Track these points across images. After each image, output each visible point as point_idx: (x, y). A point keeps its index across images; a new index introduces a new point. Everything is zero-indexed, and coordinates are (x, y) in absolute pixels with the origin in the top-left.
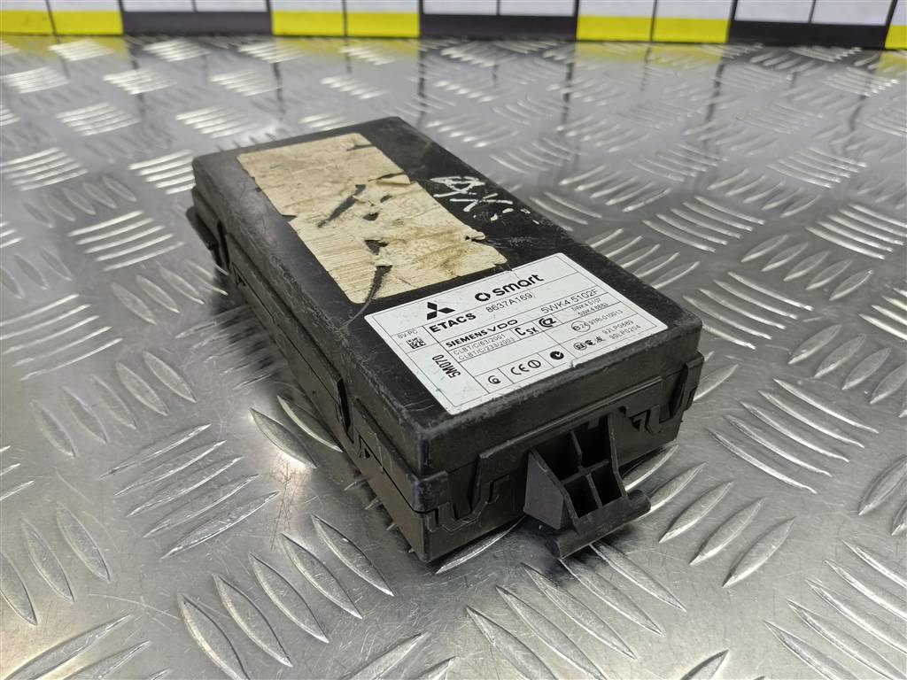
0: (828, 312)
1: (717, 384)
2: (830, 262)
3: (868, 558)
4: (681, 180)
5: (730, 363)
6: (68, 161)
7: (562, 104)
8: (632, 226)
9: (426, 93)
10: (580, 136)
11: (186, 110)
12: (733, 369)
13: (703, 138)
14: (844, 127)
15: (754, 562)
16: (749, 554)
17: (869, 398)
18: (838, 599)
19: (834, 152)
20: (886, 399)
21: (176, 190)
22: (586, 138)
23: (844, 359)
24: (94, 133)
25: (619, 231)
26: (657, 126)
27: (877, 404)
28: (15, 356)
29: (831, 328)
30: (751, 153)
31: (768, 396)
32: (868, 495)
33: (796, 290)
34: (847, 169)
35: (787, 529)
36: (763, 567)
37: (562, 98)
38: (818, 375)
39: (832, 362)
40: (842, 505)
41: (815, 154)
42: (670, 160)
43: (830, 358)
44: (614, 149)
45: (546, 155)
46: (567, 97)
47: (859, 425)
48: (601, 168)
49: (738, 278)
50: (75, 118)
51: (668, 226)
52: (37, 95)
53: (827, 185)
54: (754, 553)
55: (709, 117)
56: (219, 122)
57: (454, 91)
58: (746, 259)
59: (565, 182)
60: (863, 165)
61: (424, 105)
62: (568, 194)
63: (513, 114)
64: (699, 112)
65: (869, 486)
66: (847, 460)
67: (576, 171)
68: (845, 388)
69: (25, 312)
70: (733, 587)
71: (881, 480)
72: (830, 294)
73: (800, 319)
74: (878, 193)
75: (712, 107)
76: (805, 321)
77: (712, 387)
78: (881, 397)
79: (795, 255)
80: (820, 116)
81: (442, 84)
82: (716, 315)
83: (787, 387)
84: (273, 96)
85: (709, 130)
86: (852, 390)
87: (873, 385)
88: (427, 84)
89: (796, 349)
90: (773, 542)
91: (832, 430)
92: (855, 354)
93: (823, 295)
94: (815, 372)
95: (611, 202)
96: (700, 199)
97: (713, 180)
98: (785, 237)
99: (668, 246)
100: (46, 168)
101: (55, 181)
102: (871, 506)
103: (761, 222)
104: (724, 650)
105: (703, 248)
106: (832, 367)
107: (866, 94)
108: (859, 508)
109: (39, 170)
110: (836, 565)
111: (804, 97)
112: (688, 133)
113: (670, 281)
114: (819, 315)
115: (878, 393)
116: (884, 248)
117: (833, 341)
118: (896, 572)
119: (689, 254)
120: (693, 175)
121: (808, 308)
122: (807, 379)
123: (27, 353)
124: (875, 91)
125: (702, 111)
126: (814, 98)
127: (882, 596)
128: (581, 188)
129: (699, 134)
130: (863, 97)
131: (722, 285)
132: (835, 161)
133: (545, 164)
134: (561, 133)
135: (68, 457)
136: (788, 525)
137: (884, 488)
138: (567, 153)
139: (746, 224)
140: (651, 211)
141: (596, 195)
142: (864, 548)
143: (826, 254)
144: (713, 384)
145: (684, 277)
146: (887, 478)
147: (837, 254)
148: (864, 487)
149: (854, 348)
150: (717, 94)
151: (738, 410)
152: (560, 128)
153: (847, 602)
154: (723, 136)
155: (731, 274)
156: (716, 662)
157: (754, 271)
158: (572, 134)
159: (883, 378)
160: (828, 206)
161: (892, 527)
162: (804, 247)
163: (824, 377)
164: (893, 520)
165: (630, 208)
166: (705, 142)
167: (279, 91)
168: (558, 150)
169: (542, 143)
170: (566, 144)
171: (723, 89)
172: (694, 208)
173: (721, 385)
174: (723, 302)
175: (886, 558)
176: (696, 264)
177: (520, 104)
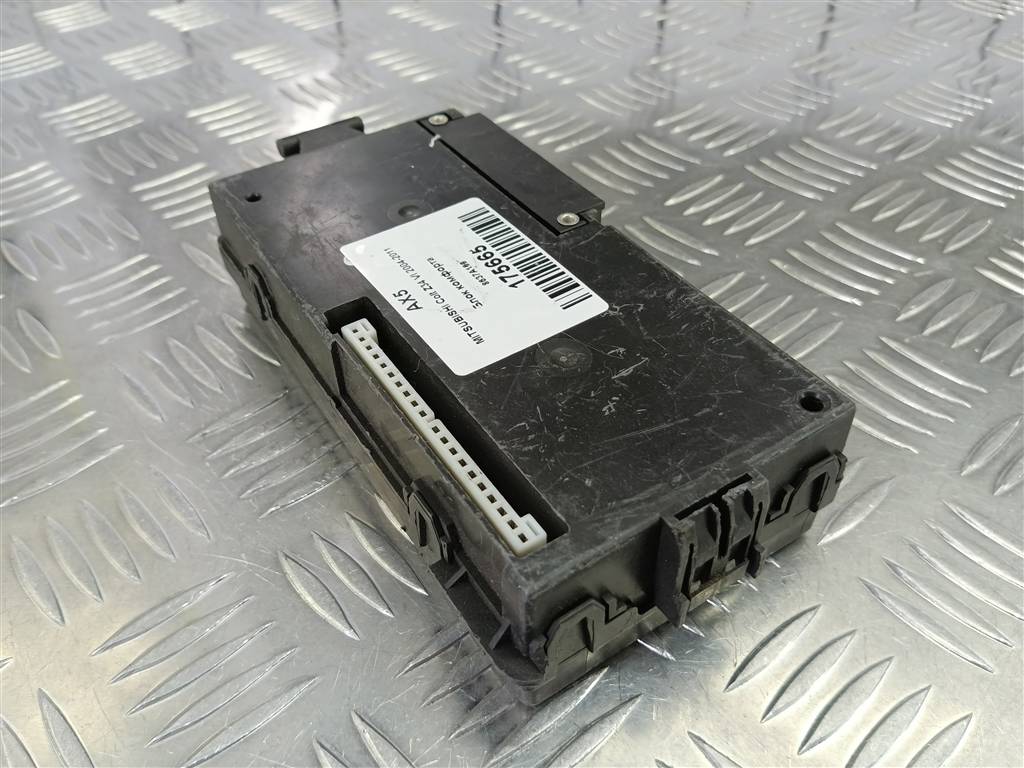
0: (941, 265)
1: (819, 343)
2: (946, 210)
3: (968, 518)
4: (788, 119)
5: (834, 321)
6: (121, 108)
7: (656, 33)
8: (733, 172)
9: (505, 21)
10: (674, 71)
11: (242, 48)
12: (837, 327)
13: (813, 71)
14: (974, 56)
15: (852, 520)
16: (846, 513)
17: (980, 356)
18: (936, 557)
19: (961, 88)
20: (998, 357)
21: (239, 140)
22: (684, 72)
23: (956, 316)
24: (145, 76)
25: (719, 178)
26: (763, 58)
27: (988, 362)
28: (89, 320)
29: (943, 283)
30: (865, 89)
31: (872, 355)
32: (974, 453)
33: (909, 241)
34: (973, 104)
35: (885, 489)
36: (859, 526)
37: (656, 26)
38: (927, 332)
39: (942, 319)
40: (943, 465)
41: (936, 89)
42: (775, 97)
43: (941, 314)
44: (715, 85)
45: (638, 92)
46: (661, 24)
47: (967, 384)
48: (700, 107)
49: (846, 229)
50: (122, 60)
51: (772, 171)
52: (79, 34)
53: (949, 125)
54: (850, 512)
55: (821, 47)
56: (280, 61)
57: (535, 20)
58: (856, 208)
59: (660, 123)
60: (990, 101)
61: (500, 35)
62: (664, 137)
63: (600, 44)
64: (810, 41)
65: (974, 447)
66: (952, 420)
67: (671, 110)
68: (954, 346)
70: (828, 545)
71: (986, 440)
72: (944, 246)
73: (911, 273)
74: (1004, 133)
75: (824, 35)
76: (917, 275)
77: (815, 346)
78: (993, 355)
79: (908, 203)
80: (945, 45)
81: (522, 11)
82: (820, 269)
83: (893, 345)
84: (333, 30)
85: (822, 61)
86: (962, 348)
87: (985, 343)
88: (504, 12)
89: (905, 304)
90: (871, 502)
91: (938, 389)
92: (968, 310)
93: (940, 245)
94: (923, 327)
95: (711, 145)
96: (808, 141)
97: (824, 119)
98: (899, 184)
99: (772, 193)
100: (98, 118)
101: (109, 132)
102: (975, 466)
103: (874, 167)
104: (815, 604)
105: (810, 195)
106: (942, 324)
107: (1000, 17)
108: (962, 466)
109: (91, 120)
110: (935, 524)
111: (926, 22)
112: (796, 65)
113: (773, 233)
114: (930, 268)
115: (989, 352)
116: (1007, 195)
117: (947, 294)
118: (995, 532)
119: (795, 202)
120: (801, 114)
121: (920, 260)
122: (915, 337)
123: (102, 317)
124: (1010, 13)
125: (813, 40)
126: (939, 24)
127: (980, 555)
128: (677, 130)
129: (810, 66)
130: (998, 21)
131: (829, 236)
132: (962, 98)
133: (636, 102)
134: (656, 67)
135: (156, 421)
136: (888, 483)
137: (989, 448)
138: (661, 89)
139: (857, 168)
140: (754, 156)
141: (694, 137)
142: (964, 507)
143: (943, 201)
144: (816, 342)
145: (790, 228)
146: (993, 438)
147: (956, 201)
148: (968, 447)
149: (967, 304)
150: (831, 20)
151: (841, 369)
152: (654, 61)
153: (944, 560)
154: (836, 68)
155: (838, 224)
156: (809, 615)
157: (864, 220)
158: (667, 67)
159: (995, 335)
160: (947, 149)
161: (995, 487)
162: (919, 194)
163: (934, 334)
164: (996, 481)
165: (731, 152)
166: (816, 75)
167: (339, 25)
168: (651, 86)
169: (635, 78)
170: (661, 79)
171: (837, 14)
172: (802, 151)
173: (824, 344)
174: (829, 255)
175: (987, 518)
176: (801, 214)
177: (610, 33)
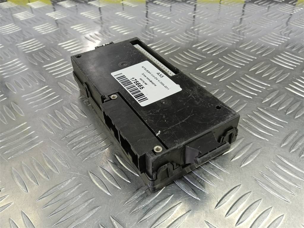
0: (275, 86)
1: (240, 109)
2: (277, 70)
3: (283, 159)
4: (231, 44)
5: (245, 103)
6: (39, 43)
7: (193, 19)
8: (215, 60)
9: (149, 16)
10: (198, 30)
11: (74, 25)
12: (245, 105)
13: (238, 30)
14: (285, 25)
15: (250, 160)
16: (248, 158)
17: (286, 113)
18: (273, 170)
19: (281, 35)
20: (291, 113)
21: (74, 52)
22: (201, 31)
23: (279, 101)
24: (46, 33)
25: (211, 62)
26: (224, 26)
27: (288, 114)
28: (32, 105)
29: (275, 92)
30: (253, 35)
31: (255, 113)
32: (284, 141)
33: (265, 80)
34: (284, 39)
35: (259, 151)
36: (252, 162)
37: (193, 17)
38: (271, 106)
39: (275, 102)
40: (276, 144)
41: (274, 35)
42: (227, 38)
43: (275, 100)
44: (210, 35)
45: (187, 37)
46: (194, 16)
47: (282, 121)
48: (206, 41)
49: (247, 76)
50: (38, 28)
51: (226, 60)
52: (26, 21)
53: (277, 45)
54: (249, 158)
55: (241, 23)
56: (84, 28)
57: (158, 16)
58: (250, 70)
59: (194, 46)
60: (289, 38)
61: (148, 20)
62: (195, 50)
63: (177, 23)
64: (237, 21)
65: (284, 139)
66: (278, 131)
67: (197, 42)
68: (279, 110)
69: (33, 91)
70: (243, 167)
71: (288, 137)
72: (276, 81)
73: (266, 89)
74: (293, 47)
75: (241, 19)
76: (268, 89)
77: (239, 110)
78: (290, 112)
79: (266, 68)
80: (276, 22)
81: (154, 13)
82: (241, 88)
83: (261, 110)
84: (99, 19)
85: (241, 27)
86: (281, 110)
87: (287, 109)
88: (148, 13)
89: (265, 98)
90: (255, 155)
91: (274, 122)
92: (283, 99)
93: (274, 80)
94: (270, 105)
95: (209, 52)
96: (237, 51)
97: (242, 44)
98: (263, 63)
99: (226, 66)
100: (32, 45)
101: (36, 50)
102: (285, 144)
103: (256, 58)
104: (240, 184)
105: (237, 67)
106: (275, 104)
107: (292, 13)
108: (281, 145)
109: (30, 46)
110: (273, 161)
111: (271, 15)
112: (233, 28)
113: (227, 78)
114: (272, 87)
115: (289, 111)
116: (294, 66)
117: (277, 95)
118: (290, 163)
119: (233, 69)
120: (235, 43)
121: (269, 85)
122: (267, 107)
123: (35, 104)
124: (295, 12)
126: (274, 16)
127: (286, 170)
128: (199, 48)
129: (237, 28)
130: (291, 15)
131: (243, 78)
132: (282, 37)
133: (187, 40)
134: (193, 29)
135: (52, 134)
136: (260, 150)
137: (288, 139)
138: (194, 36)
139: (251, 58)
140: (221, 55)
141: (204, 50)
142: (281, 156)
143: (276, 68)
144: (239, 109)
145: (231, 76)
146: (290, 136)
147: (280, 67)
148: (283, 139)
149: (282, 98)
150: (243, 15)
151: (246, 117)
152: (192, 28)
153: (276, 171)
154: (245, 29)
155: (246, 75)
156: (238, 187)
157: (253, 74)
158: (196, 29)
159: (290, 107)
160: (277, 52)
161: (290, 150)
162: (269, 66)
163: (273, 107)
164: (291, 148)
165: (215, 54)
166: (239, 31)
167: (101, 18)
168: (191, 35)
169: (186, 32)
170: (194, 33)
171: (245, 13)
172: (235, 54)
173: (242, 109)
174: (243, 84)
175: (288, 159)
176: (235, 72)
177: (180, 19)
